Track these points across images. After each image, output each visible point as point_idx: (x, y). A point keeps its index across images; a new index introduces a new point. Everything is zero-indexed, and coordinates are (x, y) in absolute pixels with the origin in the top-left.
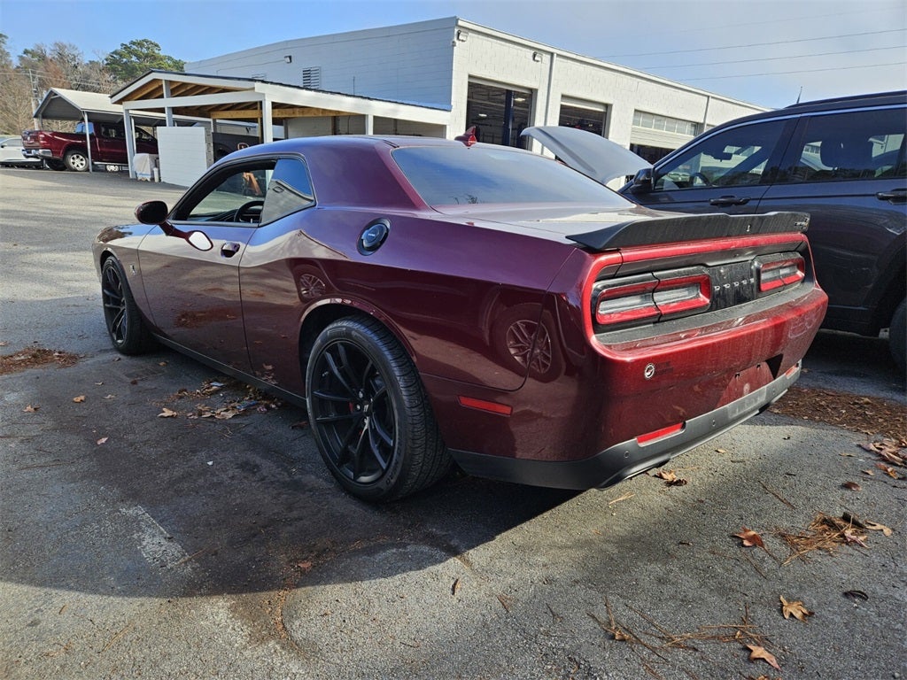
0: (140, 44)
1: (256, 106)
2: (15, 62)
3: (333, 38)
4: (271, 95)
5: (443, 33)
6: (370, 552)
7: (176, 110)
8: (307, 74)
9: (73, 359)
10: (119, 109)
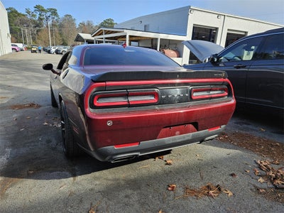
0: (108, 20)
1: (125, 36)
2: (77, 26)
3: (153, 15)
4: (129, 33)
5: (185, 12)
6: (51, 172)
7: (106, 38)
8: (145, 26)
9: (40, 106)
10: (93, 38)
